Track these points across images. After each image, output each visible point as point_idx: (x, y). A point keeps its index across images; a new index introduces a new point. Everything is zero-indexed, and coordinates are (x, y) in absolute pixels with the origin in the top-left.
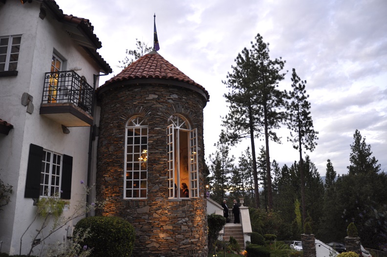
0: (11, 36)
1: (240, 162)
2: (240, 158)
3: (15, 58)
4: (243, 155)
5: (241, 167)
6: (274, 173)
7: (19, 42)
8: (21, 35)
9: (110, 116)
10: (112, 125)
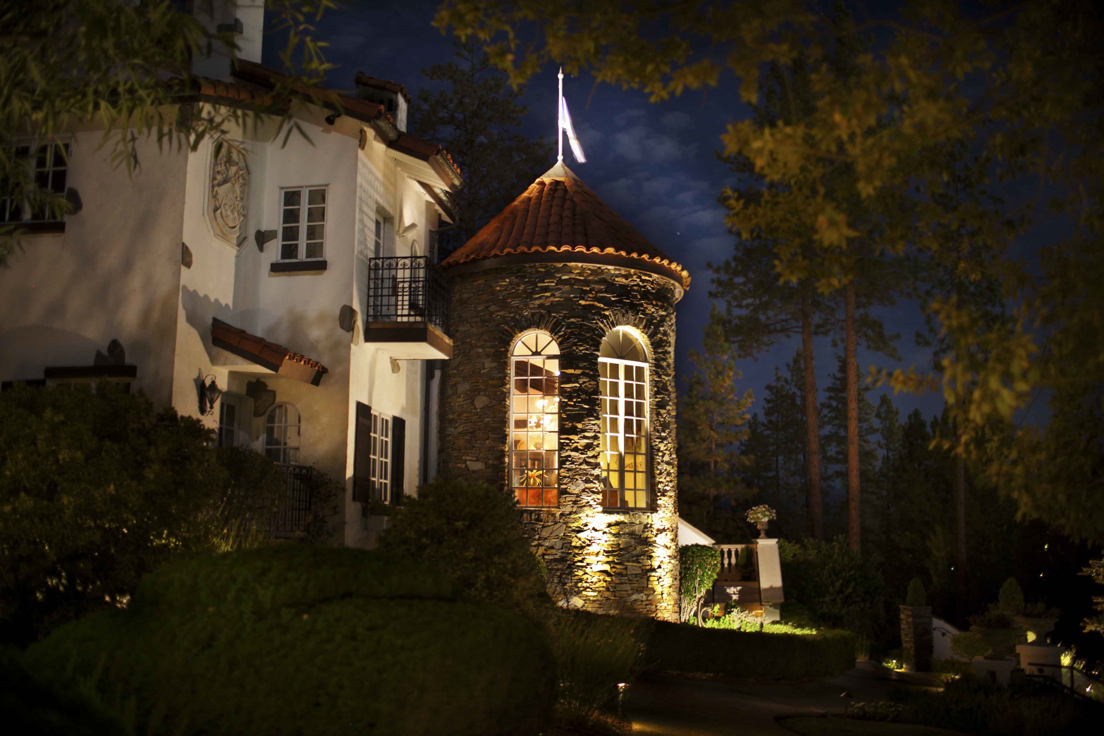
0: (306, 187)
1: (768, 401)
2: (769, 387)
3: (312, 233)
4: (778, 379)
5: (774, 418)
6: (883, 442)
7: (323, 200)
8: (327, 185)
9: (474, 330)
10: (480, 350)
